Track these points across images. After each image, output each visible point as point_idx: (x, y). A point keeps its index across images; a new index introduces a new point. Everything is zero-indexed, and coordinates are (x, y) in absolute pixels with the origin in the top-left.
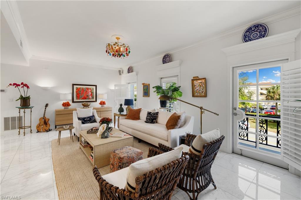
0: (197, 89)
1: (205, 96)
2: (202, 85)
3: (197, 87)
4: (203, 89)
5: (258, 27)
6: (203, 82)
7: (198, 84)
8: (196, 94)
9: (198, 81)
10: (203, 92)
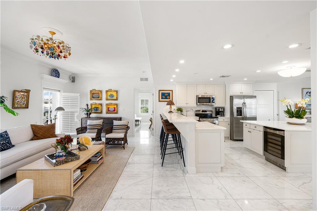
0: (18, 100)
1: (27, 107)
2: (24, 97)
3: (18, 99)
4: (24, 101)
5: (56, 71)
6: (25, 95)
7: (20, 96)
8: (17, 105)
9: (21, 93)
10: (24, 103)
